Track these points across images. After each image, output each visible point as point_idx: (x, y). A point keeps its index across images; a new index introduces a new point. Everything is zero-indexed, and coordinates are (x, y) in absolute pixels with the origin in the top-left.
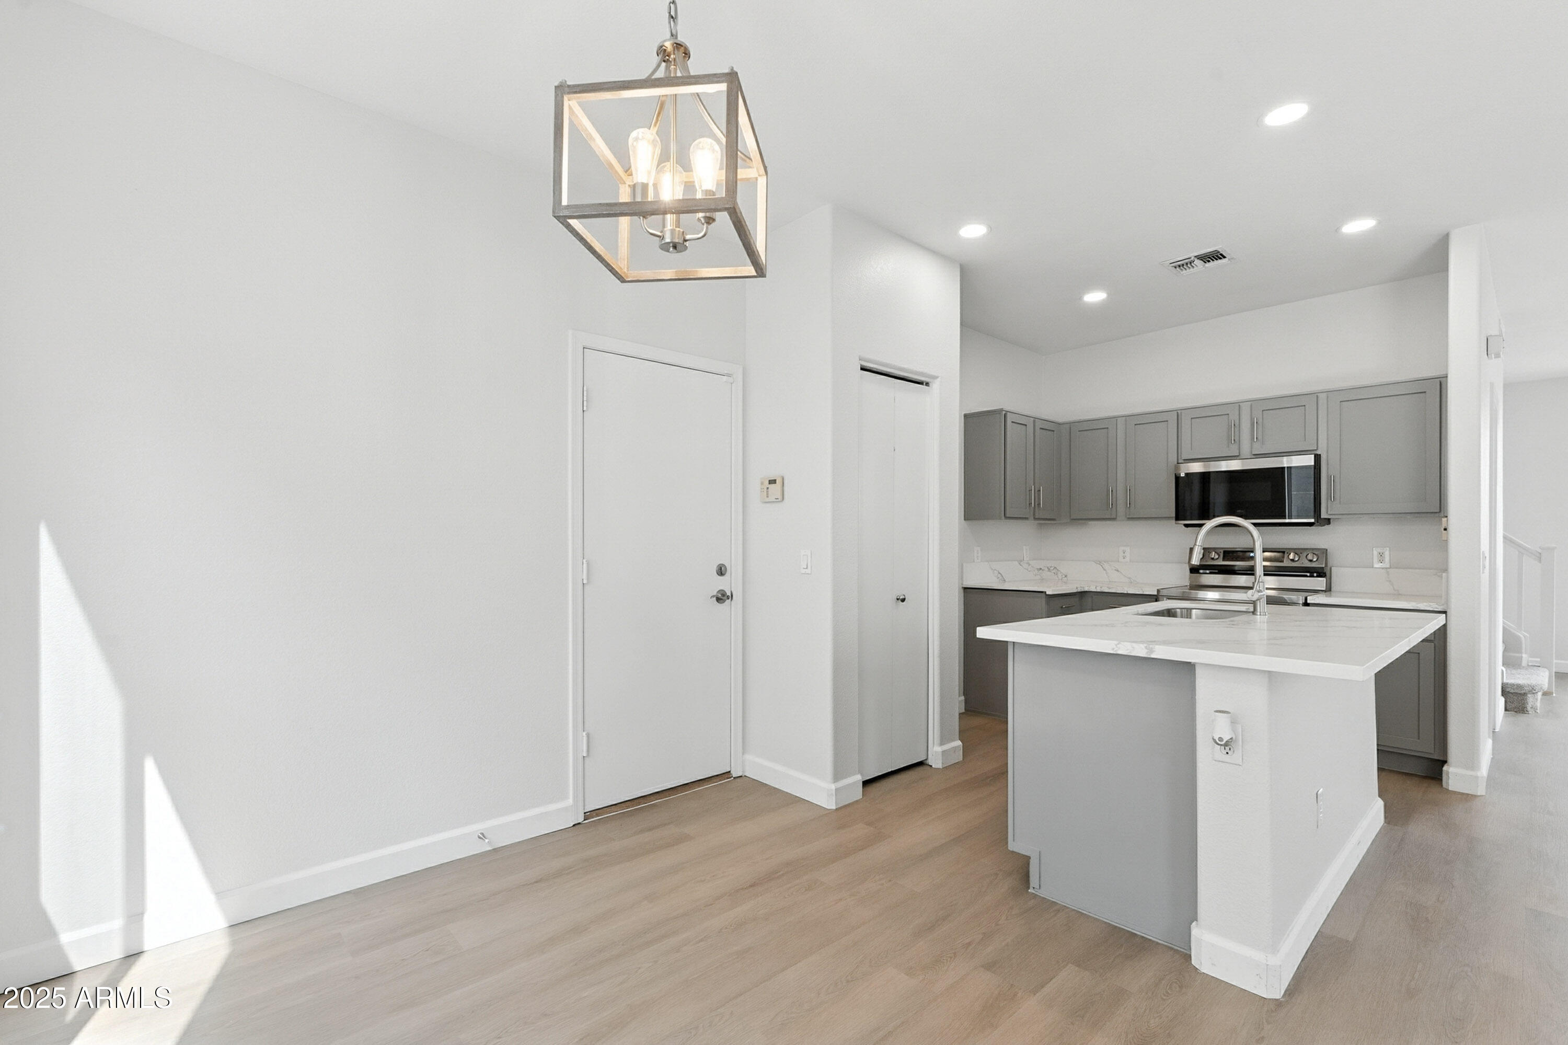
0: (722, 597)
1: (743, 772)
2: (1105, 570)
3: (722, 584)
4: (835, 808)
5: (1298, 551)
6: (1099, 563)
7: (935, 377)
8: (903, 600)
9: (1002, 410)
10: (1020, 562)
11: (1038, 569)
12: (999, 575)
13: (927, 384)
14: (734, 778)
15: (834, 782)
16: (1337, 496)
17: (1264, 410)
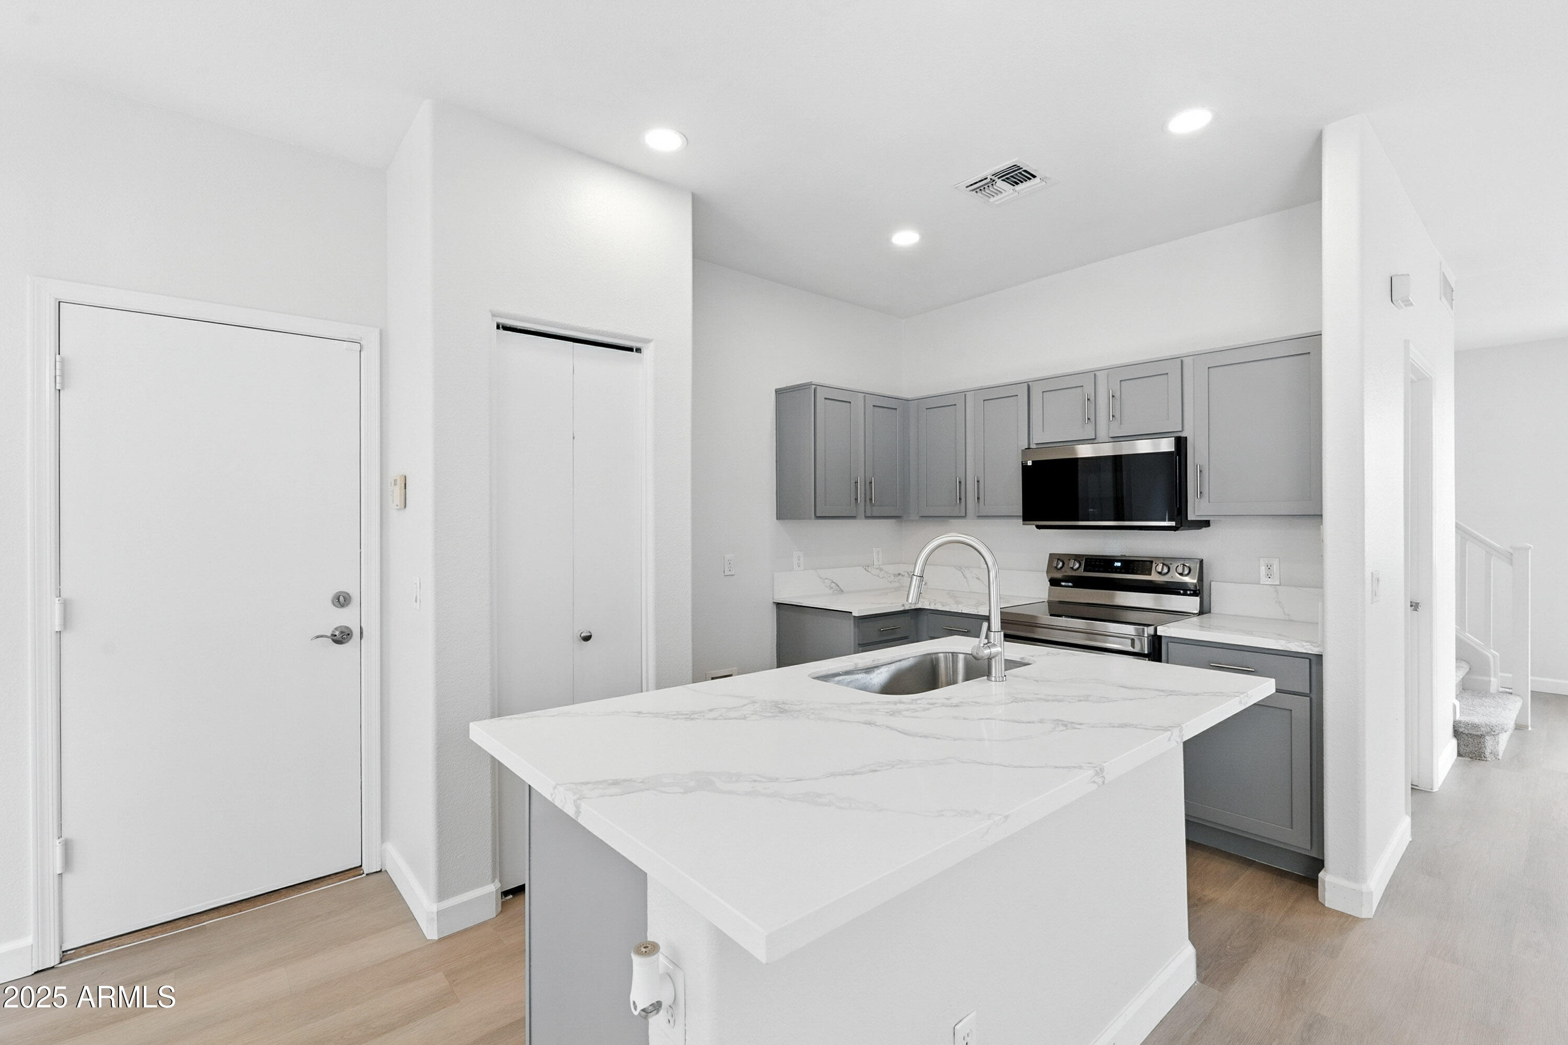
0: (341, 637)
1: (382, 865)
2: (965, 577)
3: (345, 618)
4: (437, 938)
5: (1167, 561)
6: (960, 568)
7: (647, 341)
8: (587, 638)
9: (810, 384)
10: (866, 567)
11: (895, 575)
12: (833, 585)
13: (638, 350)
14: (367, 874)
15: (438, 902)
16: (1206, 491)
17: (1122, 381)
